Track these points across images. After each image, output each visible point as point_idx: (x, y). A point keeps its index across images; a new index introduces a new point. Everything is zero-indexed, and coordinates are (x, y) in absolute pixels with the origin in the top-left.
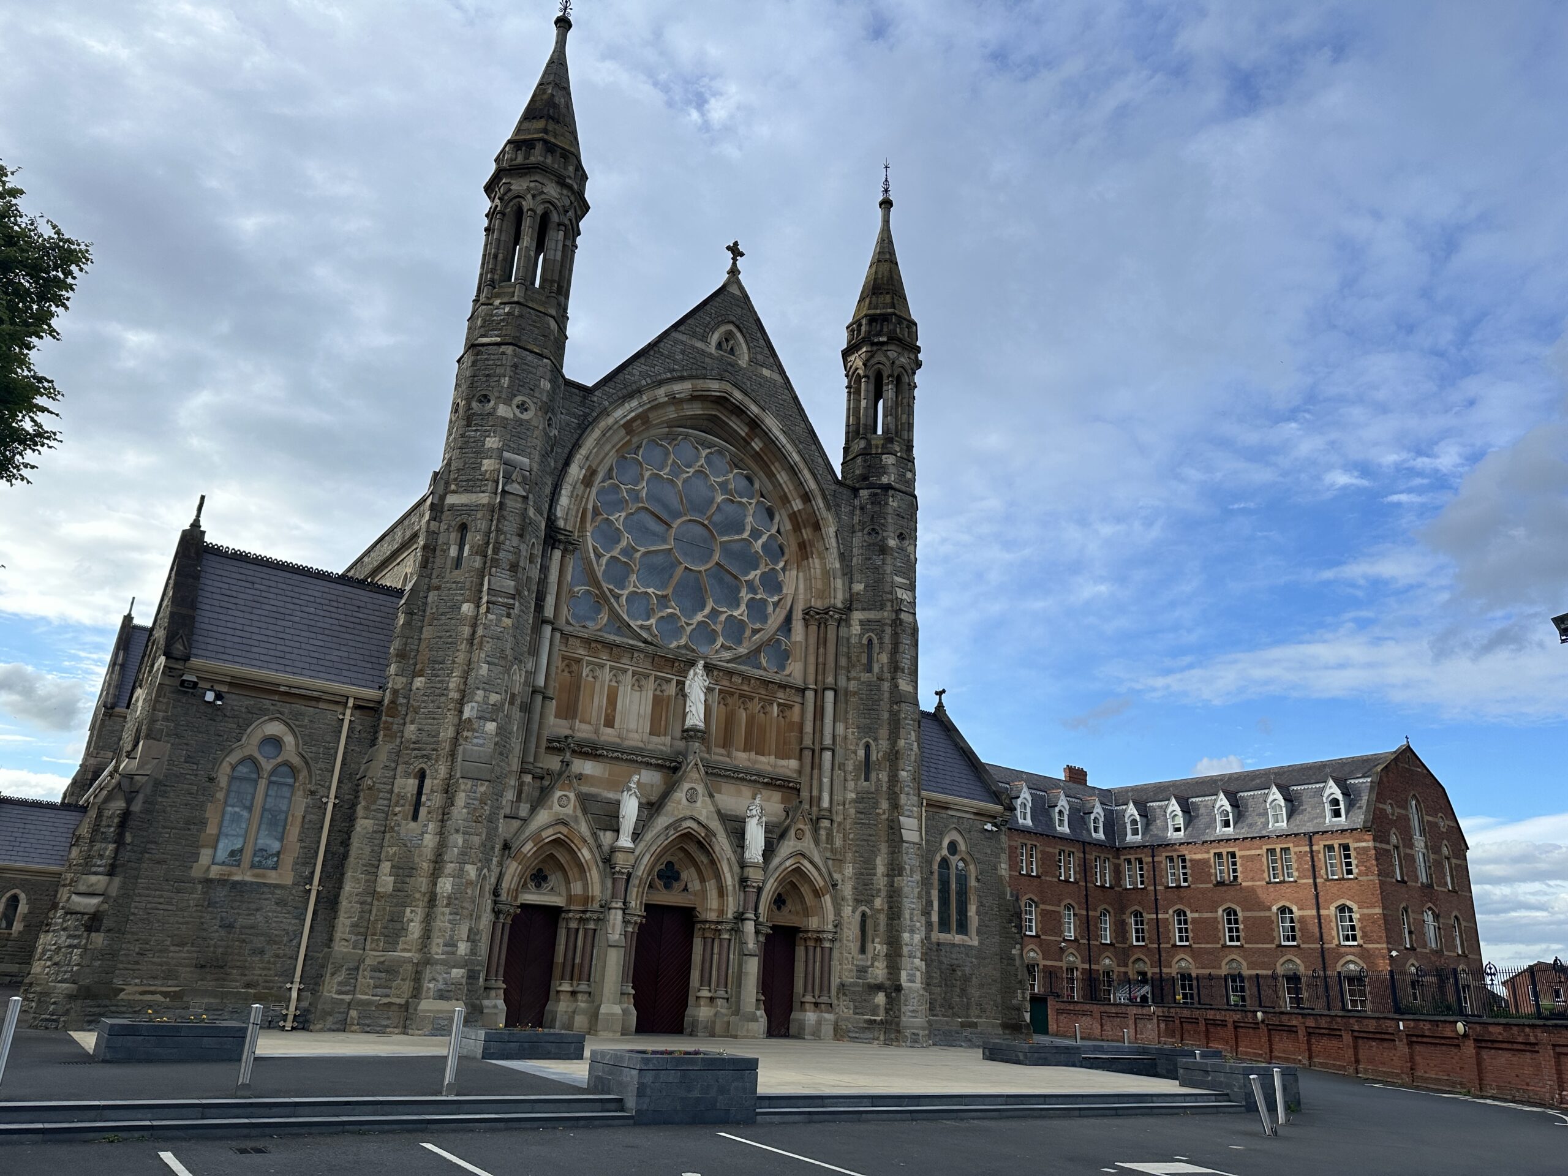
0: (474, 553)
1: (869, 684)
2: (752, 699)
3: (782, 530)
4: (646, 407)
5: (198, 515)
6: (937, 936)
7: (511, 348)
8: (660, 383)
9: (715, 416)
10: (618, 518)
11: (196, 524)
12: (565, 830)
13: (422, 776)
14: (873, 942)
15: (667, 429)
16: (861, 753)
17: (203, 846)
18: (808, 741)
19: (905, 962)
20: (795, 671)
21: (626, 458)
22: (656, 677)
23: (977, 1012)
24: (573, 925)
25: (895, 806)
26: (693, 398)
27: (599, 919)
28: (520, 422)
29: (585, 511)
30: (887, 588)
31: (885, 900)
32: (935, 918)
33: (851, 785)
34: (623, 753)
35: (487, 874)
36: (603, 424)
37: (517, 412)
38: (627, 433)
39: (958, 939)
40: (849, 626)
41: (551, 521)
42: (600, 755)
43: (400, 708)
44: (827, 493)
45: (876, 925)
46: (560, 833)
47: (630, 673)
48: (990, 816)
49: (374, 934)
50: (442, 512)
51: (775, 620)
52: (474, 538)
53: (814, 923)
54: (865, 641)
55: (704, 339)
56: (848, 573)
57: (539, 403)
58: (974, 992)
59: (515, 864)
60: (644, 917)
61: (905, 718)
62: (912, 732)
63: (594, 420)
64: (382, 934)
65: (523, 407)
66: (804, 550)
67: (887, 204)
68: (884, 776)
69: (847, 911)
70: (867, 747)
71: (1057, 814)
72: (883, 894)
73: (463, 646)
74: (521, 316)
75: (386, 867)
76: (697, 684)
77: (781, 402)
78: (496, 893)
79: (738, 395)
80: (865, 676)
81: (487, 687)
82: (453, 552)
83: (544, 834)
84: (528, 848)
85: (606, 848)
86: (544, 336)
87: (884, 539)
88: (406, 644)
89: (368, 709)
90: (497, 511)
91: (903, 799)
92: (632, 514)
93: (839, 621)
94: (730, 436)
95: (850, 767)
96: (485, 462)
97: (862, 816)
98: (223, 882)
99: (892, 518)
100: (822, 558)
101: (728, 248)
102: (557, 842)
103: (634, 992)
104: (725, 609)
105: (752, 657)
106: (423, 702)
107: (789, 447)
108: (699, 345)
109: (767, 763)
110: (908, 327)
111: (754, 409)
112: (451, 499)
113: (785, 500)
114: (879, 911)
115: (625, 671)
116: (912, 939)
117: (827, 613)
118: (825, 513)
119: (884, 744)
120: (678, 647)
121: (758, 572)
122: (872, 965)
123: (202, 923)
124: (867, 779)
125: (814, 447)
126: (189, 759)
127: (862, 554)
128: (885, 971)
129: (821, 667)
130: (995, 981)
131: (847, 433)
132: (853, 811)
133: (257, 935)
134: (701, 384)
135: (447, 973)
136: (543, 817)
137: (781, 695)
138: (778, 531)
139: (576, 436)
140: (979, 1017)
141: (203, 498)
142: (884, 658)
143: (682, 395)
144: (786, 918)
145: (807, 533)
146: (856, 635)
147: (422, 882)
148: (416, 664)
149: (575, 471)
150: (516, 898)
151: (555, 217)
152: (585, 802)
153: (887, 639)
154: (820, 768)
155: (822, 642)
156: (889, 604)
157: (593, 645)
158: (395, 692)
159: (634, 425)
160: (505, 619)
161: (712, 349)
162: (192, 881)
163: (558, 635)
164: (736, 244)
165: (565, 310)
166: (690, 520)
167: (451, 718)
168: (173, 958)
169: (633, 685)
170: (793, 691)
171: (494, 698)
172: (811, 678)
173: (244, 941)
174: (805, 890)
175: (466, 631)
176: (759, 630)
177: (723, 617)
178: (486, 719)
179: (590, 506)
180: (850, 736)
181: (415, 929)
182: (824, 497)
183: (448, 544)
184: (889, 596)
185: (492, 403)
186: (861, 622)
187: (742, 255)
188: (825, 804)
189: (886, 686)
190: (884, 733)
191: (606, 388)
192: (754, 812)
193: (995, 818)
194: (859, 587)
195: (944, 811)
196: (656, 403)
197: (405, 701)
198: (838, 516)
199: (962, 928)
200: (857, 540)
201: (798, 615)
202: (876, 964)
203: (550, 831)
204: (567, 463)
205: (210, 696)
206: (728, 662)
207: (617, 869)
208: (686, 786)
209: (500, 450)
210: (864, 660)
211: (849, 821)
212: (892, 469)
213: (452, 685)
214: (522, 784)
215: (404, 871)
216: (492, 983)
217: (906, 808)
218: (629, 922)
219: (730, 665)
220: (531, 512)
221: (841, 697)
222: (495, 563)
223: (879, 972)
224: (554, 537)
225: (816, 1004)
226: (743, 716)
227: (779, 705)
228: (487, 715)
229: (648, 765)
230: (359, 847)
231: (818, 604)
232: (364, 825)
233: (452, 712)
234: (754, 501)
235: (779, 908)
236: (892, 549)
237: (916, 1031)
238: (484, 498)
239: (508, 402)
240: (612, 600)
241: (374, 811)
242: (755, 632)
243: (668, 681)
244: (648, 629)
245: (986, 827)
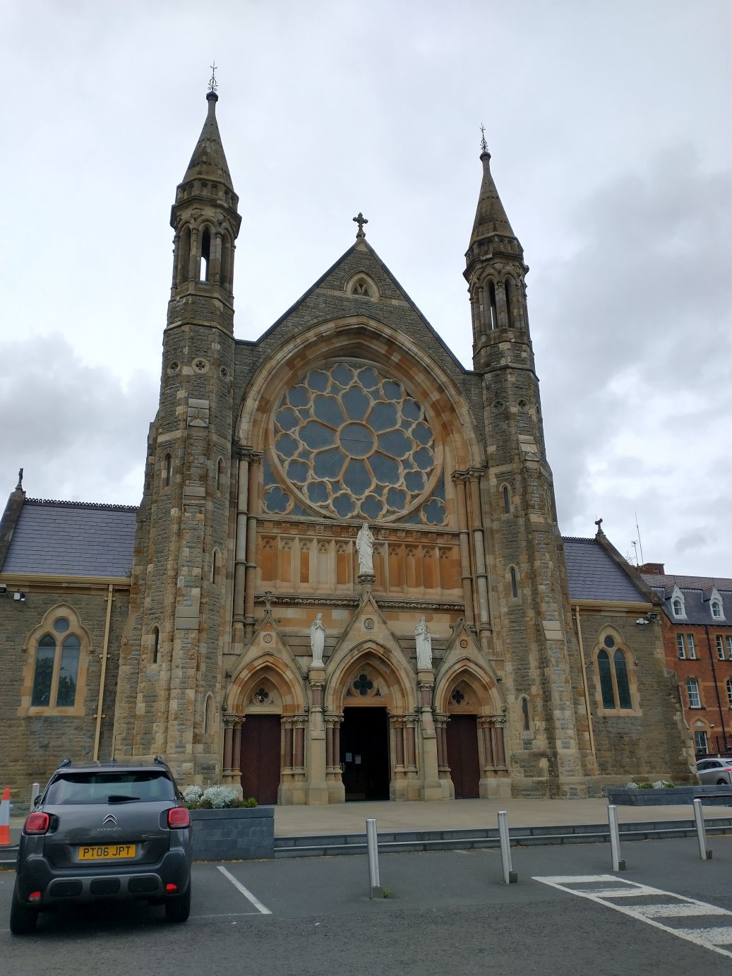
0: (176, 473)
1: (508, 522)
2: (416, 547)
3: (428, 418)
4: (301, 347)
5: (20, 482)
6: (602, 711)
7: (188, 326)
8: (309, 329)
9: (359, 343)
10: (295, 433)
11: (19, 488)
12: (271, 659)
13: (156, 631)
14: (534, 721)
15: (324, 361)
16: (508, 576)
17: (23, 695)
18: (466, 574)
19: (559, 733)
20: (452, 521)
21: (295, 388)
22: (337, 542)
23: (647, 769)
24: (288, 726)
25: (538, 613)
26: (339, 333)
27: (304, 721)
28: (199, 376)
29: (266, 431)
30: (514, 446)
31: (540, 686)
32: (599, 697)
33: (503, 602)
34: (314, 599)
35: (212, 695)
36: (268, 366)
37: (197, 370)
38: (291, 369)
39: (623, 712)
40: (488, 480)
41: (235, 443)
42: (298, 603)
43: (140, 588)
44: (457, 382)
45: (534, 707)
46: (267, 661)
47: (315, 541)
48: (641, 613)
49: (136, 744)
50: (156, 449)
51: (429, 485)
52: (176, 462)
53: (486, 711)
54: (501, 489)
55: (341, 288)
56: (482, 439)
57: (212, 360)
58: (643, 754)
59: (235, 687)
60: (343, 717)
61: (539, 544)
62: (547, 554)
63: (261, 365)
64: (141, 744)
65: (200, 365)
66: (446, 429)
67: (485, 157)
68: (528, 591)
69: (511, 698)
70: (513, 570)
71: (711, 607)
72: (538, 682)
73: (174, 538)
74: (193, 303)
75: (140, 696)
76: (364, 540)
77: (410, 322)
78: (224, 709)
79: (373, 324)
80: (505, 517)
81: (190, 564)
82: (164, 474)
83: (256, 664)
84: (245, 675)
85: (305, 670)
86: (211, 313)
87: (507, 408)
88: (140, 543)
89: (122, 590)
90: (186, 440)
91: (544, 607)
92: (304, 427)
93: (479, 478)
94: (375, 356)
95: (501, 588)
96: (178, 408)
97: (514, 624)
98: (38, 717)
99: (512, 391)
100: (460, 432)
101: (355, 220)
102: (266, 669)
103: (341, 772)
104: (387, 484)
105: (413, 516)
106: (153, 581)
107: (421, 354)
108: (337, 293)
109: (435, 594)
110: (510, 242)
111: (388, 331)
112: (161, 439)
113: (426, 395)
114: (536, 696)
115: (311, 540)
116: (564, 715)
117: (468, 474)
118: (457, 398)
119: (525, 566)
120: (352, 517)
121: (412, 452)
122: (535, 738)
123: (28, 746)
124: (515, 595)
125: (442, 350)
126: (8, 640)
127: (491, 423)
128: (547, 741)
129: (469, 515)
130: (662, 743)
131: (474, 334)
132: (507, 622)
133: (65, 751)
134: (342, 322)
135: (179, 767)
136: (253, 652)
137: (441, 542)
138: (425, 419)
139: (248, 378)
140: (649, 772)
141: (22, 470)
142: (517, 500)
143: (328, 333)
144: (462, 709)
145: (446, 416)
146: (493, 486)
147: (160, 705)
148: (147, 556)
149: (251, 404)
150: (242, 711)
151: (213, 230)
152: (283, 638)
153: (518, 485)
154: (478, 592)
155: (467, 497)
156: (517, 457)
157: (284, 525)
158: (136, 577)
159: (295, 362)
160: (198, 515)
161: (349, 294)
162: (18, 719)
163: (253, 522)
164: (360, 215)
165: (230, 292)
166: (351, 424)
167: (170, 590)
168: (11, 770)
169: (320, 550)
170: (450, 536)
171: (197, 571)
172: (463, 524)
173: (56, 756)
174: (475, 686)
175: (175, 527)
176: (417, 496)
177: (386, 491)
178: (192, 587)
179: (271, 427)
180: (498, 564)
181: (159, 737)
182: (455, 385)
183: (160, 470)
184: (516, 451)
185: (179, 367)
186: (496, 475)
187: (366, 222)
188: (484, 618)
189: (521, 521)
190: (524, 557)
191: (269, 340)
192: (420, 631)
193: (646, 613)
194: (492, 449)
195: (597, 613)
196: (307, 343)
197: (143, 582)
198: (469, 398)
199: (626, 702)
200: (487, 413)
201: (448, 479)
202: (538, 737)
203: (260, 661)
204: (244, 399)
205: (17, 596)
206: (394, 522)
207: (312, 683)
208: (363, 617)
209: (187, 399)
210: (502, 503)
211: (505, 629)
212: (507, 353)
213: (169, 567)
214: (234, 631)
215: (151, 698)
216: (229, 772)
217: (548, 613)
218: (328, 721)
219: (394, 525)
220: (215, 437)
221: (487, 535)
222: (190, 477)
223: (541, 743)
224: (238, 452)
225: (495, 772)
226: (412, 561)
227: (440, 549)
228: (192, 584)
229: (336, 606)
230: (122, 687)
231: (463, 468)
232: (124, 670)
233: (170, 585)
234: (402, 400)
235: (458, 702)
236: (514, 414)
237: (574, 787)
238: (178, 434)
239: (189, 363)
240: (296, 491)
241: (129, 659)
242: (414, 497)
243: (347, 543)
244: (327, 507)
245: (638, 622)
